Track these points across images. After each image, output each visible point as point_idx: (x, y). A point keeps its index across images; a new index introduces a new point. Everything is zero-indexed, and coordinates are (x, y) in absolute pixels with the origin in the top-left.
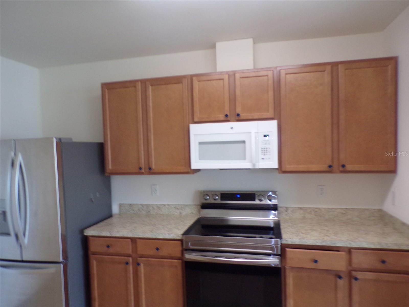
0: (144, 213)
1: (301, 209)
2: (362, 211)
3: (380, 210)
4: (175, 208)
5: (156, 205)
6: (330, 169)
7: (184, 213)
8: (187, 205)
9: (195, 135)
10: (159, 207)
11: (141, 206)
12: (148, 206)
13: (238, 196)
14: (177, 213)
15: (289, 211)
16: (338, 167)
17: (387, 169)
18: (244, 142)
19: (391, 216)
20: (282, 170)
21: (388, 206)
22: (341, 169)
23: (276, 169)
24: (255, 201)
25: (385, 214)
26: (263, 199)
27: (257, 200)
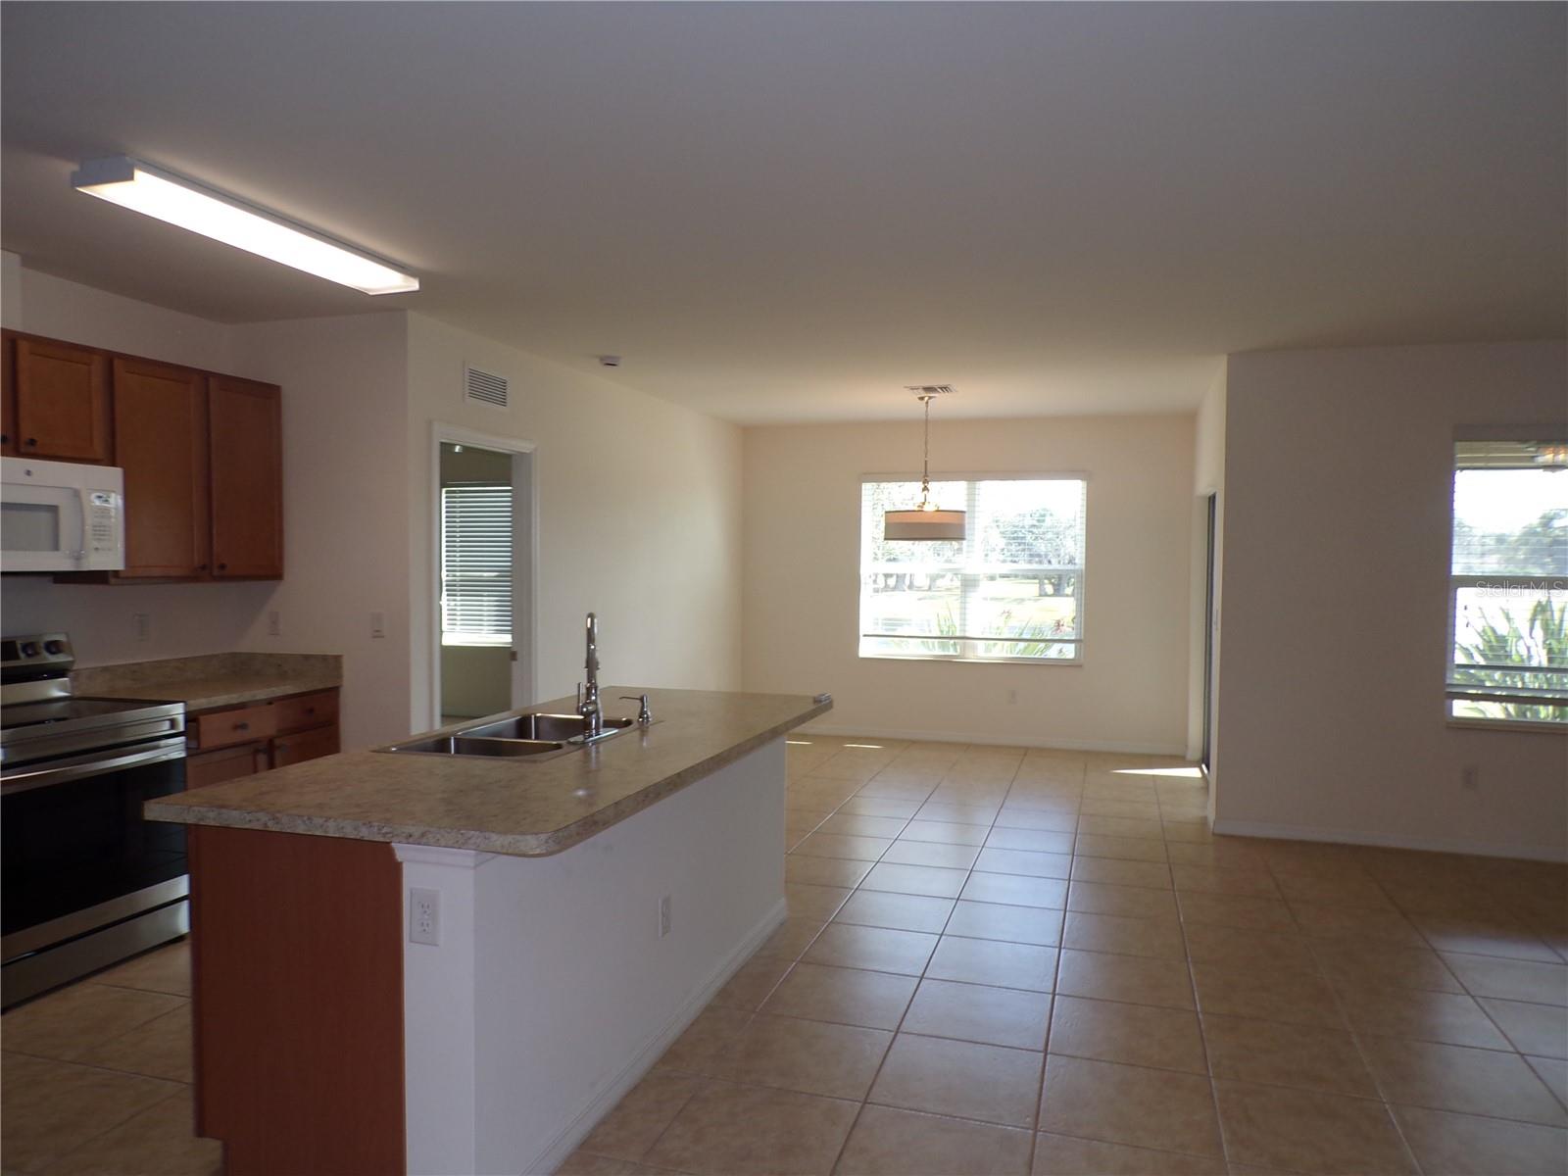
6: (195, 577)
15: (85, 678)
16: (208, 570)
17: (273, 572)
18: (53, 509)
19: (271, 655)
20: (122, 575)
21: (256, 640)
22: (216, 572)
23: (116, 573)
24: (17, 657)
25: (252, 656)
26: (37, 653)
27: (22, 655)
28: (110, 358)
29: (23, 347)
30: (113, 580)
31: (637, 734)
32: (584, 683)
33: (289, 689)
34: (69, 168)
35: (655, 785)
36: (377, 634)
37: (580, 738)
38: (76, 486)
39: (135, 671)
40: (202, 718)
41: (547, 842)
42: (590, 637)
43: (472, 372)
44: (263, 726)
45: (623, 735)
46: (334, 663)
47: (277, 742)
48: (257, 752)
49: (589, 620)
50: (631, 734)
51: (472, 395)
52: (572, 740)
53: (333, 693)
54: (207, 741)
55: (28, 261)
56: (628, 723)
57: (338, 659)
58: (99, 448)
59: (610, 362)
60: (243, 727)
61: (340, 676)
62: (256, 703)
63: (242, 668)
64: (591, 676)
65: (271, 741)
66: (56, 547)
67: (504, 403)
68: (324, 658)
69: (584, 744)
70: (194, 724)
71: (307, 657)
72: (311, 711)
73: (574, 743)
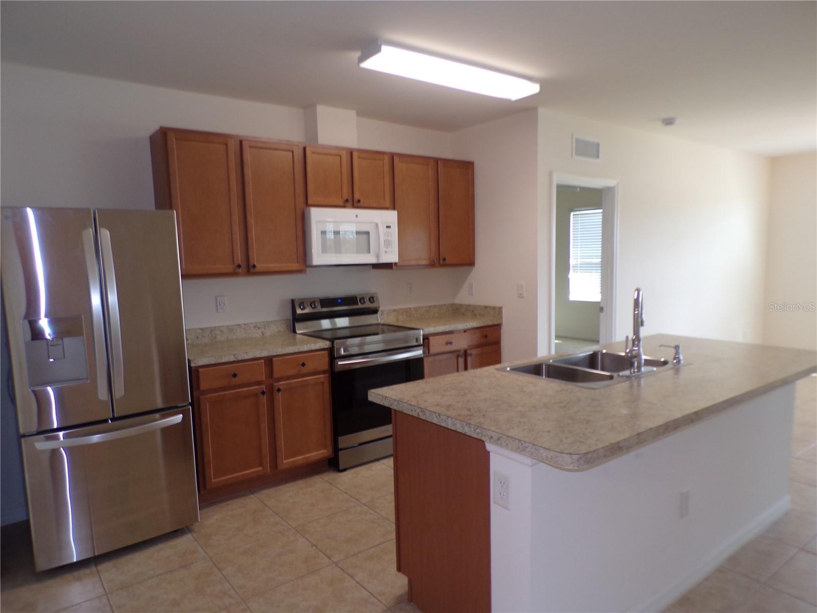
0: (205, 340)
1: (394, 310)
2: (441, 306)
3: (453, 305)
4: (255, 327)
5: (227, 326)
6: (432, 265)
7: (268, 333)
8: (272, 322)
9: (317, 222)
10: (230, 329)
11: (200, 331)
12: (212, 330)
13: (339, 301)
14: (258, 333)
15: (385, 315)
16: (439, 261)
17: (470, 262)
18: (368, 233)
19: (469, 305)
20: (398, 264)
21: (463, 298)
22: (442, 262)
23: (396, 264)
24: (358, 304)
25: (461, 305)
26: (364, 302)
27: (359, 303)
28: (392, 156)
29: (355, 155)
30: (394, 267)
31: (671, 373)
32: (631, 336)
33: (475, 324)
34: (357, 55)
35: (674, 421)
36: (521, 296)
37: (627, 373)
38: (377, 221)
39: (407, 312)
40: (431, 338)
41: (578, 460)
42: (637, 303)
43: (577, 140)
44: (461, 343)
45: (660, 372)
46: (498, 311)
47: (469, 352)
48: (458, 356)
49: (636, 292)
50: (667, 372)
51: (577, 154)
52: (621, 374)
53: (498, 326)
54: (433, 349)
55: (360, 113)
56: (665, 363)
57: (500, 309)
58: (388, 203)
59: (669, 122)
60: (451, 343)
61: (501, 318)
62: (459, 331)
63: (457, 311)
64: (636, 332)
65: (465, 351)
66: (369, 251)
67: (598, 157)
68: (494, 308)
69: (628, 377)
70: (427, 341)
71: (486, 307)
72: (486, 336)
73: (622, 376)
